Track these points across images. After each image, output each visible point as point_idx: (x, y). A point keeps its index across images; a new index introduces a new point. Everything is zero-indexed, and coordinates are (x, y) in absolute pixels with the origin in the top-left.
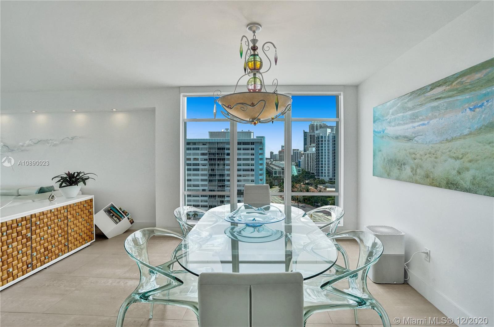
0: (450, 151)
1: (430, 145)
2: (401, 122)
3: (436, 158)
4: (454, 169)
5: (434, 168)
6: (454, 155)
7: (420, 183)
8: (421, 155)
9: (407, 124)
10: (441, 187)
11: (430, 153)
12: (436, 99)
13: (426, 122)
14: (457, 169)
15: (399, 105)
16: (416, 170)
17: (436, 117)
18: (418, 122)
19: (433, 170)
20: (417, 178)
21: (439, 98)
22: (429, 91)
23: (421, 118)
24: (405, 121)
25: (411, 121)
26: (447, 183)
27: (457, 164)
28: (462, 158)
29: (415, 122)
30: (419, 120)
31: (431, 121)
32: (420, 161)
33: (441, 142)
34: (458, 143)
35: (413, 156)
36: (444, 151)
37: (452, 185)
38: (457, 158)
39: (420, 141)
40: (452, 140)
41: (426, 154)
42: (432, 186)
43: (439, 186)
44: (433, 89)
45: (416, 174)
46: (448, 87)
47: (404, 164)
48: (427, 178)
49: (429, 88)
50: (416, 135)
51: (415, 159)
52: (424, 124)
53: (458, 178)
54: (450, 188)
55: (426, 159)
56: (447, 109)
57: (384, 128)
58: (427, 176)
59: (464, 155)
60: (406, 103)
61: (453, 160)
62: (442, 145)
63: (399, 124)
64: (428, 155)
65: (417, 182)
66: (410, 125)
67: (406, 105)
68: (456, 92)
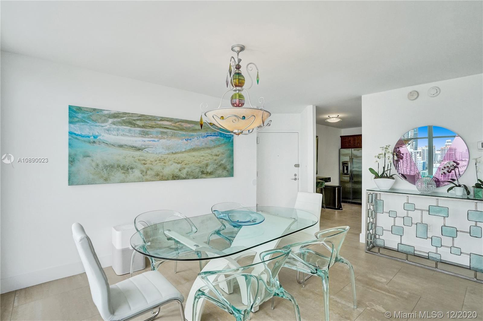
0: (174, 159)
1: (160, 155)
2: (127, 134)
3: (165, 163)
4: (177, 169)
5: (163, 169)
6: (177, 162)
7: (150, 181)
8: (151, 161)
9: (135, 136)
10: (169, 180)
11: (160, 160)
12: (165, 128)
13: (156, 140)
14: (179, 169)
15: (125, 118)
16: (146, 172)
17: (164, 138)
18: (149, 138)
19: (162, 170)
20: (147, 177)
21: (167, 128)
22: (159, 121)
23: (151, 136)
24: (133, 134)
25: (140, 135)
26: (173, 177)
27: (179, 166)
28: (181, 163)
29: (145, 137)
30: (149, 137)
31: (160, 140)
32: (151, 165)
33: (168, 154)
34: (179, 155)
35: (143, 162)
36: (170, 159)
37: (175, 177)
38: (179, 163)
39: (150, 152)
40: (176, 153)
41: (156, 161)
42: (162, 180)
43: (167, 179)
44: (162, 121)
45: (146, 175)
46: (173, 124)
47: (132, 168)
48: (158, 176)
49: (159, 119)
50: (147, 147)
51: (144, 164)
52: (154, 141)
53: (179, 173)
54: (174, 179)
55: (156, 164)
56: (172, 136)
57: (97, 134)
58: (158, 175)
59: (182, 161)
60: (134, 120)
61: (177, 164)
62: (170, 155)
63: (123, 135)
64: (158, 162)
65: (147, 180)
66: (140, 139)
67: (134, 122)
68: (178, 128)
